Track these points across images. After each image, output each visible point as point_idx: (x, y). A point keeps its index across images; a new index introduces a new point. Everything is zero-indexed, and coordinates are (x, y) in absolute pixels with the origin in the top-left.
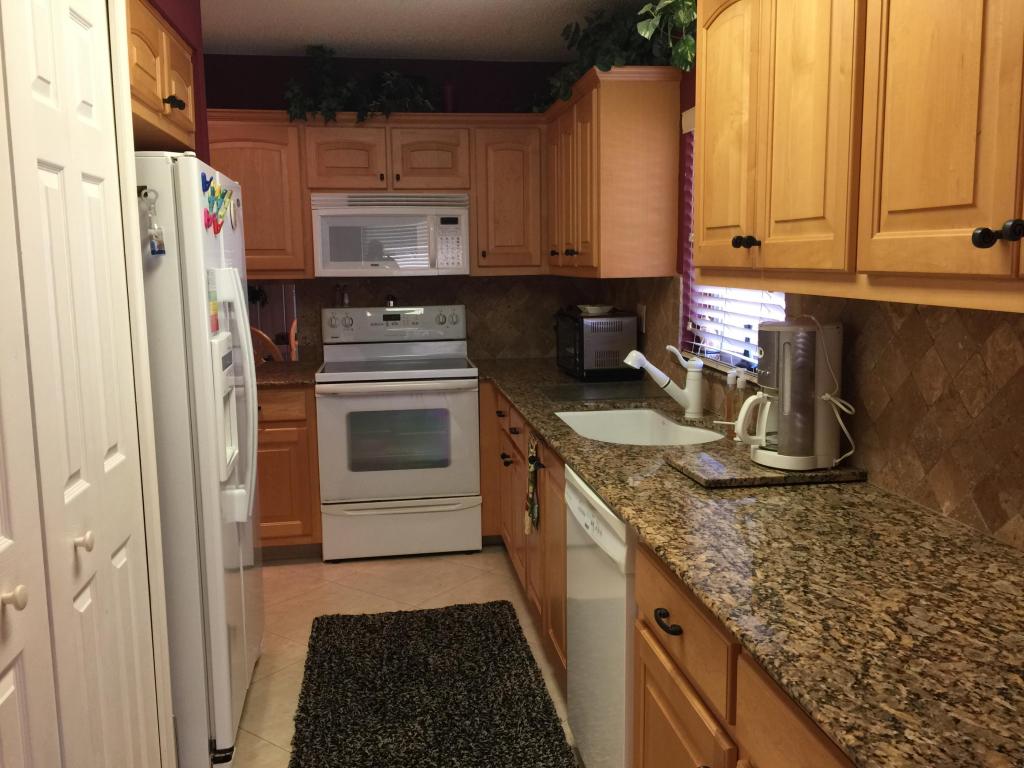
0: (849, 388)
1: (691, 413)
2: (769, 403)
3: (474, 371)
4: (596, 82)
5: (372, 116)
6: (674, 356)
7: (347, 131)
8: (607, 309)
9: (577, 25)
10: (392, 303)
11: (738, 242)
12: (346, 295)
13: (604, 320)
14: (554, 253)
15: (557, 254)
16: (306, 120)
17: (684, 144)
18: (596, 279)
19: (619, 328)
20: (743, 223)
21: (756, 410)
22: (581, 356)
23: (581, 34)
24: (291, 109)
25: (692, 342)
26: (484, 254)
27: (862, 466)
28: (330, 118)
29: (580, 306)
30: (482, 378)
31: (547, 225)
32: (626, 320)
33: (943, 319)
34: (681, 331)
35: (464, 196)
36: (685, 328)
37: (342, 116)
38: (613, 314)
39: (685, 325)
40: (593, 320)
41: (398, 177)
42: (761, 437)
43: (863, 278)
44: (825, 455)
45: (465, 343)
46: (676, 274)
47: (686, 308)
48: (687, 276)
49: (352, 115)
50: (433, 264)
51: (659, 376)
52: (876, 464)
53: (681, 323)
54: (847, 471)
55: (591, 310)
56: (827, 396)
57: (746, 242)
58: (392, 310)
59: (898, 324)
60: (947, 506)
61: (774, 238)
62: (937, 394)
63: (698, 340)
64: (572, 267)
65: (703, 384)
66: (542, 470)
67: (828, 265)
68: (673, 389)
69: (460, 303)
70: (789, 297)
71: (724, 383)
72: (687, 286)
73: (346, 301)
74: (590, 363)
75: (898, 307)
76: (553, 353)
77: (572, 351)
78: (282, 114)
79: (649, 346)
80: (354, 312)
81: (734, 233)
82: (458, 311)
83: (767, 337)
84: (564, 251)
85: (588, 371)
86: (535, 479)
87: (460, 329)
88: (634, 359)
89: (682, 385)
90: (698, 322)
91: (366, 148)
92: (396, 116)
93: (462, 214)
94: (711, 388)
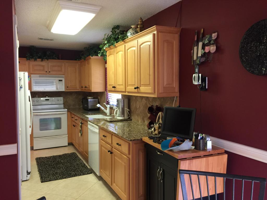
0: (129, 107)
1: (108, 114)
2: (118, 110)
3: (66, 110)
4: (90, 58)
5: (44, 60)
6: (105, 105)
7: (39, 62)
8: (93, 97)
9: (86, 47)
10: (47, 97)
11: (113, 87)
12: (37, 95)
13: (92, 99)
14: (82, 87)
15: (83, 87)
16: (30, 60)
17: (106, 69)
18: (90, 92)
19: (95, 101)
20: (114, 84)
21: (117, 111)
22: (88, 106)
23: (87, 49)
24: (27, 58)
25: (108, 103)
26: (68, 87)
27: (131, 119)
28: (35, 60)
29: (87, 97)
30: (68, 111)
31: (80, 82)
32: (96, 100)
33: (138, 97)
34: (106, 101)
35: (63, 76)
36: (107, 101)
37: (38, 60)
38: (94, 98)
39: (107, 100)
40: (90, 100)
41: (50, 72)
42: (117, 115)
43: (127, 92)
44: (126, 117)
45: (63, 105)
46: (105, 91)
47: (107, 97)
48: (107, 92)
49: (40, 60)
50: (57, 89)
51: (102, 108)
52: (133, 118)
53: (106, 100)
54: (129, 119)
55: (90, 98)
56: (126, 108)
57: (114, 87)
58: (47, 98)
59: (134, 98)
60: (140, 121)
61: (117, 87)
62: (138, 107)
63: (109, 102)
64: (86, 90)
65: (110, 110)
66: (83, 124)
67: (123, 91)
68: (105, 110)
69: (62, 97)
70: (122, 95)
71: (113, 109)
72: (107, 93)
73: (37, 96)
74: (90, 107)
75: (134, 96)
76: (82, 106)
77: (86, 105)
78: (25, 59)
79: (101, 103)
80: (39, 99)
81: (113, 86)
82: (62, 98)
83: (118, 101)
84: (84, 87)
85: (89, 109)
86: (81, 127)
87: (62, 102)
88: (98, 105)
89: (106, 110)
90: (109, 99)
91: (43, 66)
92: (49, 60)
93: (63, 79)
94: (111, 110)
